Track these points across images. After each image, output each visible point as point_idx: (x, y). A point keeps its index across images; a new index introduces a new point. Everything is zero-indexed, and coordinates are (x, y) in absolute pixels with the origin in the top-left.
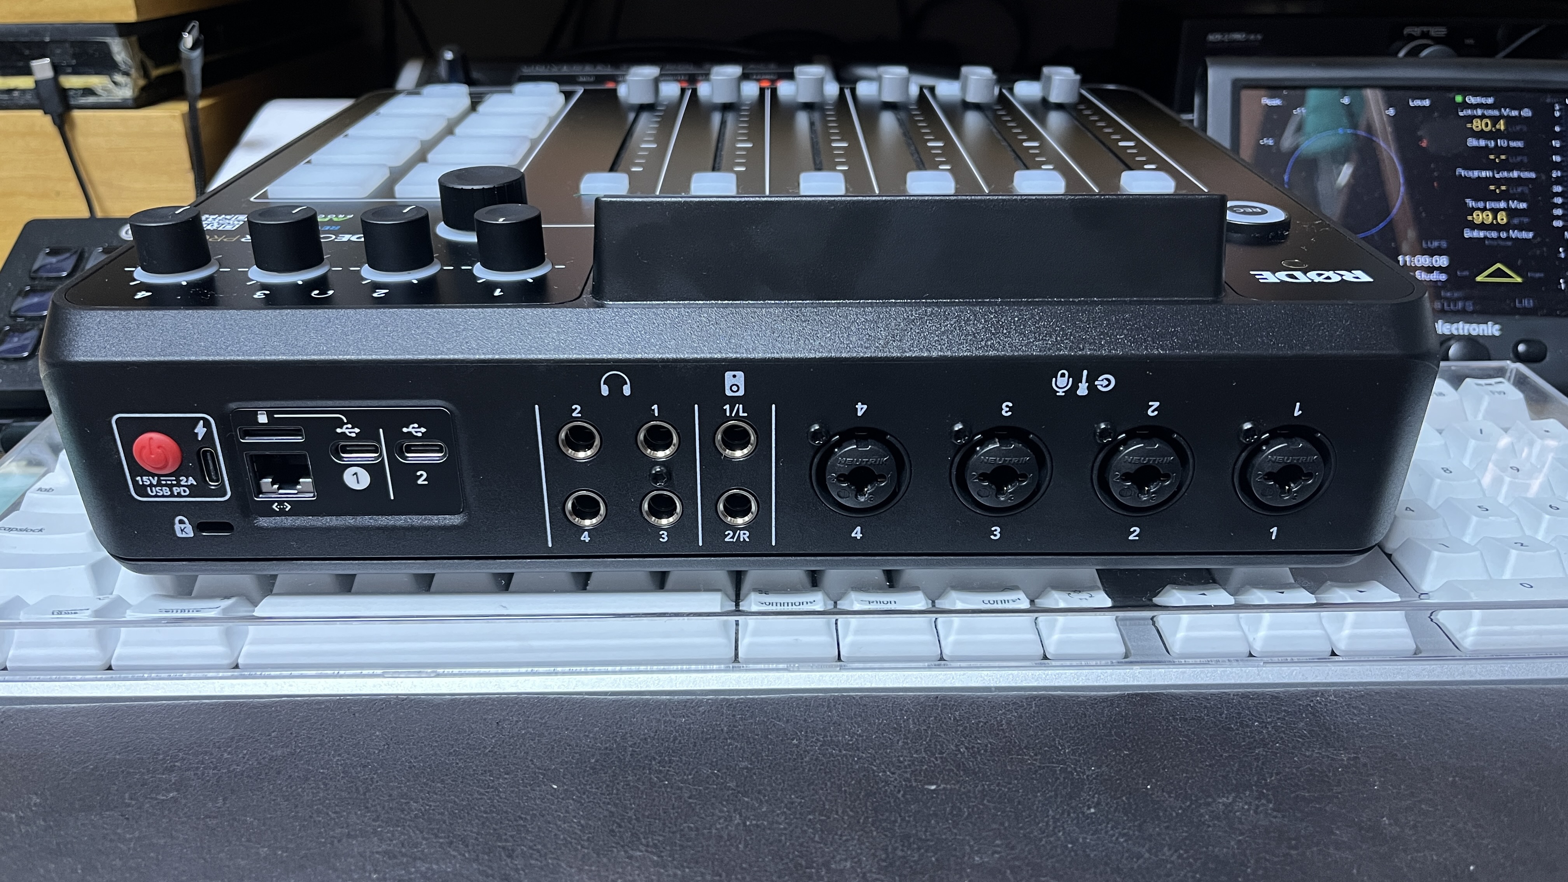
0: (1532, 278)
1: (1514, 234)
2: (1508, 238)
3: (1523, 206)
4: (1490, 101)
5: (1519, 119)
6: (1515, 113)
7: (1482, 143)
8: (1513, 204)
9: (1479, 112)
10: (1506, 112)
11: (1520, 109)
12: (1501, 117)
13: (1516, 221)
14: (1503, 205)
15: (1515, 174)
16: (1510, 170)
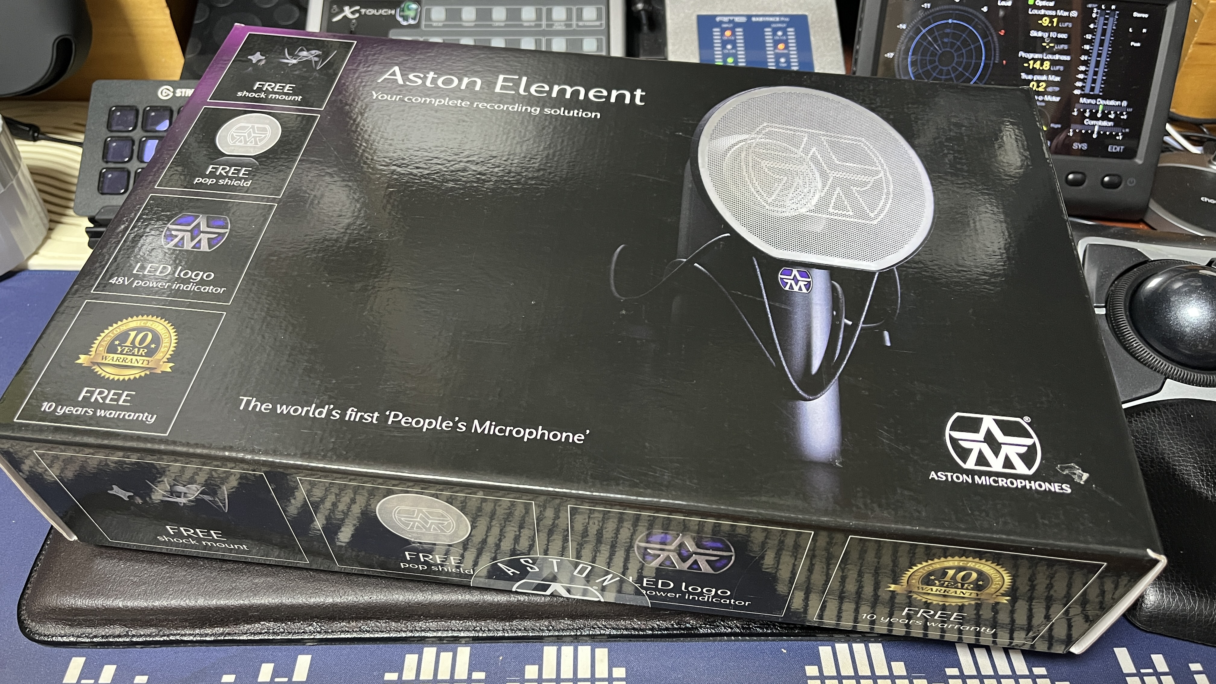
0: (1053, 128)
1: (1048, 98)
2: (1043, 101)
3: (1058, 79)
4: (1052, 4)
5: (1068, 19)
6: (1066, 14)
7: (1040, 34)
8: (1052, 78)
9: (1042, 12)
10: (1061, 13)
11: (1069, 11)
12: (1056, 16)
13: (1050, 89)
14: (1044, 78)
15: (1057, 57)
16: (1054, 53)
